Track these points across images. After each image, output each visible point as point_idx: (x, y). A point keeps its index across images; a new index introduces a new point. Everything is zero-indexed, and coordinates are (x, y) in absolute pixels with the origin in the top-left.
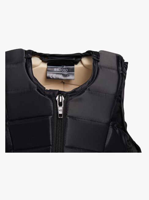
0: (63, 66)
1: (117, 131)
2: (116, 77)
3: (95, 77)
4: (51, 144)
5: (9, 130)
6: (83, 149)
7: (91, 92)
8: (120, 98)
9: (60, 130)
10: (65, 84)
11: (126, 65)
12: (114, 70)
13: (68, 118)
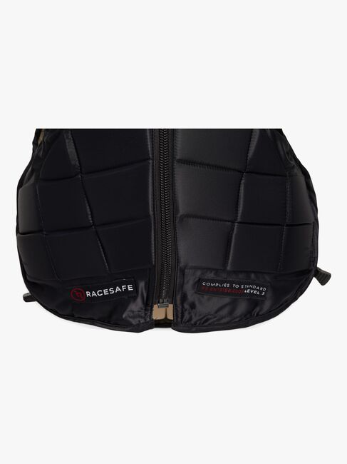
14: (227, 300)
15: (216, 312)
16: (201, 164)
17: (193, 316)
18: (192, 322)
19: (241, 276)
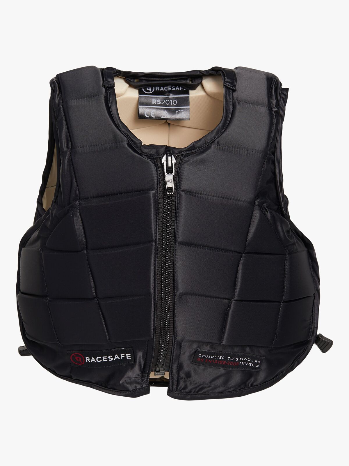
0: (168, 95)
1: (269, 215)
2: (266, 120)
3: (229, 120)
4: (154, 238)
5: (80, 215)
6: (208, 247)
7: (221, 147)
8: (273, 156)
9: (169, 214)
10: (170, 126)
11: (284, 94)
12: (263, 107)
13: (183, 193)
14: (222, 371)
15: (210, 382)
16: (201, 246)
17: (188, 385)
18: (187, 390)
19: (236, 349)
